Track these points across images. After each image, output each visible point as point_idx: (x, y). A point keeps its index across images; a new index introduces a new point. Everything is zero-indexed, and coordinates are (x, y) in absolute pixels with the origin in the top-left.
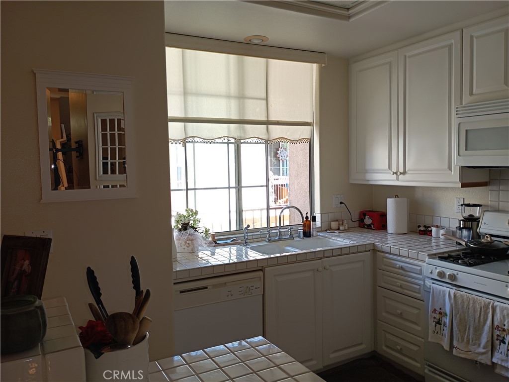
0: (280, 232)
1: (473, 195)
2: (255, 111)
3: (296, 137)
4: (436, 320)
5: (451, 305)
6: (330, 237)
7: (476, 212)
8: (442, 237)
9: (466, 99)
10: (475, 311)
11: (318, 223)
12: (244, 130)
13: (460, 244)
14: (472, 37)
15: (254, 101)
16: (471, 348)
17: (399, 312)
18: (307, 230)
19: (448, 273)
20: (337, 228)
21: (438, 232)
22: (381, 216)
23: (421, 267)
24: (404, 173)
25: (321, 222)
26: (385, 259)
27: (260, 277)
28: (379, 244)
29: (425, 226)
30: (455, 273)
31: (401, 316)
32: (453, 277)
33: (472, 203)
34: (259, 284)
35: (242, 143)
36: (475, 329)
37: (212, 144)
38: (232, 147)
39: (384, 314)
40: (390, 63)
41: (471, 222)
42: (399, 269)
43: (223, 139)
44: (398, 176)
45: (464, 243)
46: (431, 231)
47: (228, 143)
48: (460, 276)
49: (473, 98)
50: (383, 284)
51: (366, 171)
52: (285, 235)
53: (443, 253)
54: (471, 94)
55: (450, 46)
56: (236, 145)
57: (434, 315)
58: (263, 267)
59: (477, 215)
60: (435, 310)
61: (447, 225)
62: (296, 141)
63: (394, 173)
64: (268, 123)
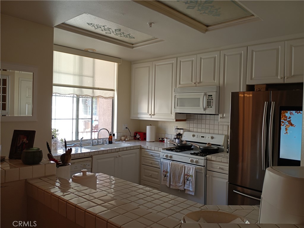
0: (98, 141)
1: (180, 125)
2: (88, 82)
3: (107, 96)
4: (164, 175)
5: (170, 168)
6: (121, 143)
7: (181, 132)
8: (168, 142)
9: (178, 86)
10: (178, 169)
11: (116, 137)
12: (82, 91)
13: (175, 145)
14: (180, 61)
15: (87, 77)
16: (177, 184)
17: (150, 174)
18: (110, 140)
19: (169, 155)
20: (124, 140)
21: (167, 141)
22: (144, 134)
23: (159, 154)
24: (154, 115)
25: (117, 137)
26: (145, 152)
27: (90, 160)
28: (143, 146)
29: (162, 138)
30: (172, 155)
31: (151, 176)
32: (171, 157)
33: (180, 128)
34: (90, 163)
35: (80, 97)
36: (178, 176)
37: (65, 97)
38: (75, 99)
39: (144, 177)
40: (149, 67)
41: (179, 136)
42: (151, 156)
43: (71, 95)
44: (151, 116)
45: (176, 144)
46: (164, 140)
47: (73, 97)
48: (174, 156)
49: (180, 85)
50: (144, 163)
51: (138, 114)
52: (100, 143)
53: (168, 148)
54: (180, 84)
55: (173, 64)
56: (77, 98)
57: (164, 173)
58: (92, 155)
59: (182, 133)
60: (164, 171)
61: (170, 138)
62: (107, 98)
63: (150, 115)
64: (93, 88)
